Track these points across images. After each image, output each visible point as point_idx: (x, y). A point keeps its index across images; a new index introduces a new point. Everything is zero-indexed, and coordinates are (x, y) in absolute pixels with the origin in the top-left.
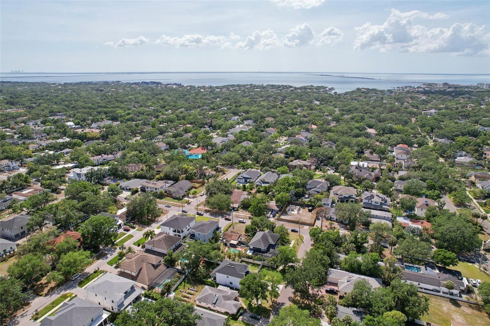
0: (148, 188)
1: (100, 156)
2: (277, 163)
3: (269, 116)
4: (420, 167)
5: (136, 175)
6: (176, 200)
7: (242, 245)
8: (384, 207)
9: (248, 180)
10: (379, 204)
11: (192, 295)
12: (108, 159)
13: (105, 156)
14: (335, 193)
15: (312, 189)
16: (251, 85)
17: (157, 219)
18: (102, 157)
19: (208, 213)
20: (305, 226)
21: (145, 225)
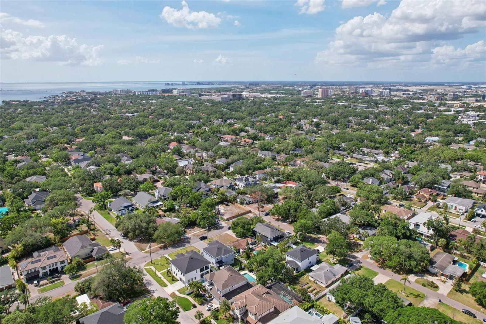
0: (44, 268)
7: (254, 246)
9: (130, 208)
20: (249, 214)
21: (144, 294)
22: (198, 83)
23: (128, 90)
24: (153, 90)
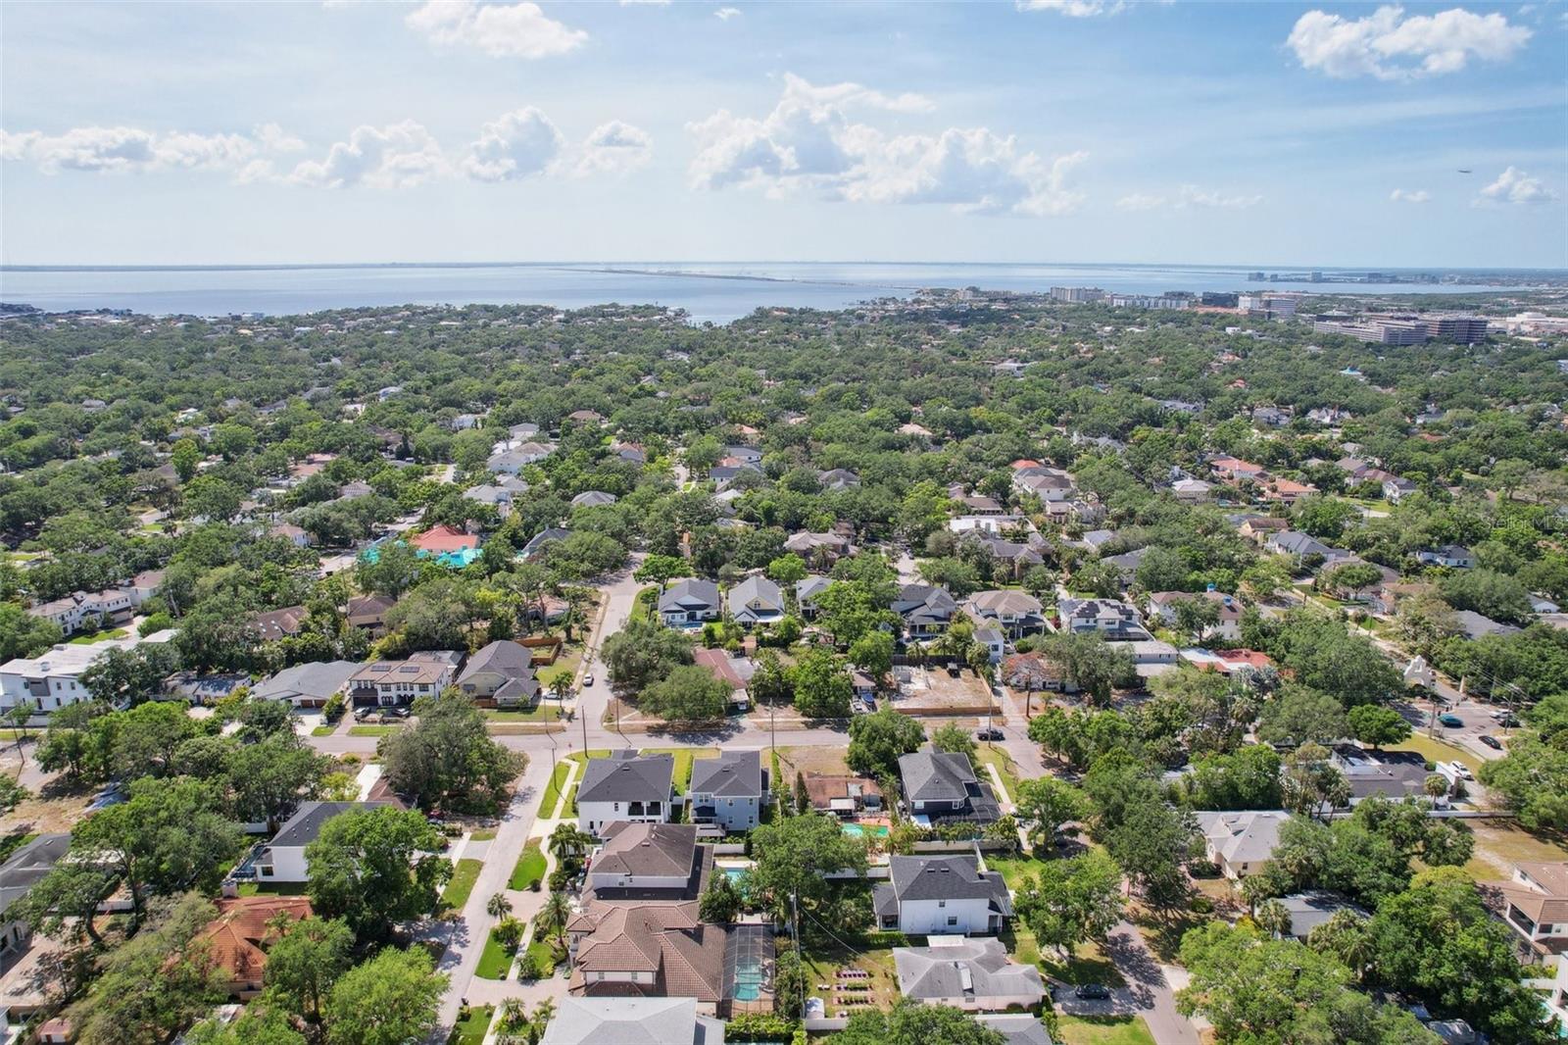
0: (386, 688)
1: (69, 603)
2: (757, 549)
3: (579, 407)
4: (1131, 514)
5: (290, 651)
6: (517, 715)
7: (868, 809)
8: (1130, 630)
9: (699, 614)
10: (1117, 626)
11: (865, 989)
12: (109, 610)
13: (90, 600)
14: (986, 613)
15: (916, 613)
16: (407, 307)
17: (509, 787)
18: (78, 602)
19: (666, 737)
20: (981, 719)
21: (486, 815)
22: (1375, 277)
23: (1096, 290)
24: (1181, 295)
